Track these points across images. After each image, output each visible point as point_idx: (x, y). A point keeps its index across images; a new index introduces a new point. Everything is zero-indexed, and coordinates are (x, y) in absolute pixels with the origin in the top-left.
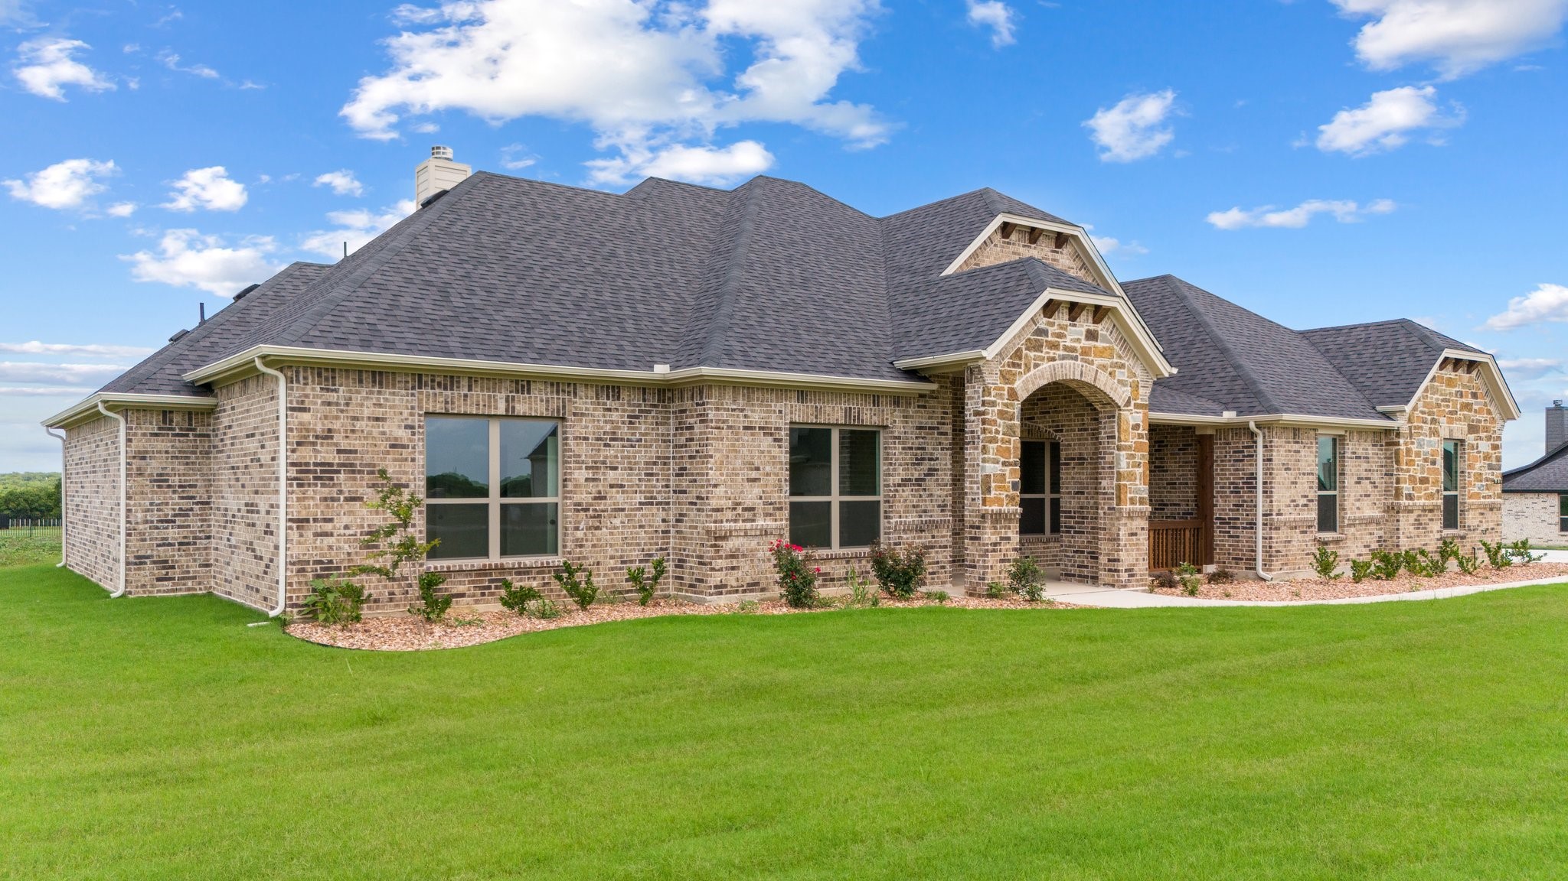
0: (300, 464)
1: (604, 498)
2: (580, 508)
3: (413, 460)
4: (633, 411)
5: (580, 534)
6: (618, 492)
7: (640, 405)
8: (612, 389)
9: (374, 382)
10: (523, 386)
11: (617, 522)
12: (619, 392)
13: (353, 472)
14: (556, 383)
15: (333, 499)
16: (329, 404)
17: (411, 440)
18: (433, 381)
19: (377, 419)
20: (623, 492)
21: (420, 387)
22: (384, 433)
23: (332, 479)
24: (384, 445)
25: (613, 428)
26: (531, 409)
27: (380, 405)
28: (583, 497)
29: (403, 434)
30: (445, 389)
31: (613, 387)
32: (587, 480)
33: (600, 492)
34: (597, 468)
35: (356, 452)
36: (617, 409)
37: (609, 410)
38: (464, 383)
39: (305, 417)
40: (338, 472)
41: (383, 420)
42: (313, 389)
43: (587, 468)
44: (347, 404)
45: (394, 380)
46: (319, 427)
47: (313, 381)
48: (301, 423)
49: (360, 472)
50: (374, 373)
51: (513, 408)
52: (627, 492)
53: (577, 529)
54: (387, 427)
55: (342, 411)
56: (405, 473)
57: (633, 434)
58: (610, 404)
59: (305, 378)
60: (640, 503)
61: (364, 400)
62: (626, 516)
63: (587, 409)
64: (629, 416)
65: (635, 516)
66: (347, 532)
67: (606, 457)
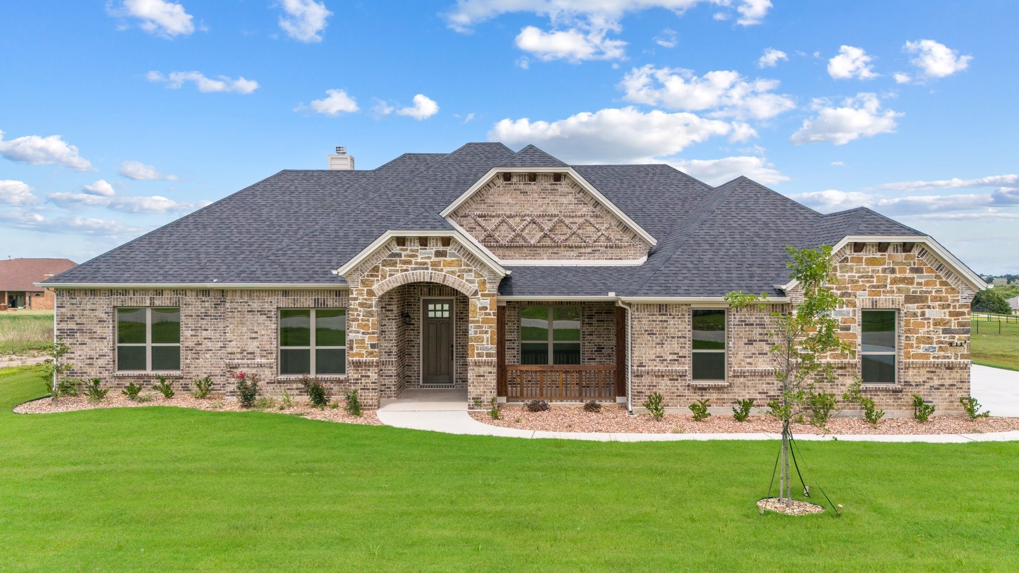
0: (61, 330)
1: (201, 344)
2: (188, 349)
3: (108, 327)
4: (216, 302)
5: (188, 361)
6: (208, 342)
7: (220, 299)
8: (206, 292)
9: (91, 294)
10: (159, 293)
11: (208, 356)
12: (209, 293)
13: (83, 332)
14: (176, 291)
15: (74, 344)
16: (73, 304)
17: (107, 319)
18: (117, 292)
19: (93, 310)
20: (211, 342)
21: (112, 295)
22: (96, 316)
23: (74, 335)
24: (96, 321)
25: (206, 310)
26: (162, 303)
27: (94, 304)
28: (190, 344)
29: (104, 316)
30: (123, 295)
31: (206, 291)
32: (191, 335)
33: (198, 341)
34: (197, 330)
35: (84, 324)
36: (208, 301)
37: (204, 301)
38: (131, 292)
39: (63, 310)
40: (77, 333)
41: (95, 310)
42: (66, 298)
43: (191, 330)
44: (80, 304)
45: (100, 293)
46: (69, 314)
47: (66, 296)
48: (61, 313)
49: (85, 332)
50: (91, 290)
51: (154, 303)
52: (213, 341)
53: (186, 359)
54: (97, 313)
55: (78, 307)
56: (105, 333)
57: (216, 313)
58: (204, 299)
59: (63, 294)
60: (221, 347)
61: (88, 303)
62: (213, 353)
63: (192, 302)
64: (214, 304)
65: (218, 353)
66: (80, 358)
67: (202, 324)
